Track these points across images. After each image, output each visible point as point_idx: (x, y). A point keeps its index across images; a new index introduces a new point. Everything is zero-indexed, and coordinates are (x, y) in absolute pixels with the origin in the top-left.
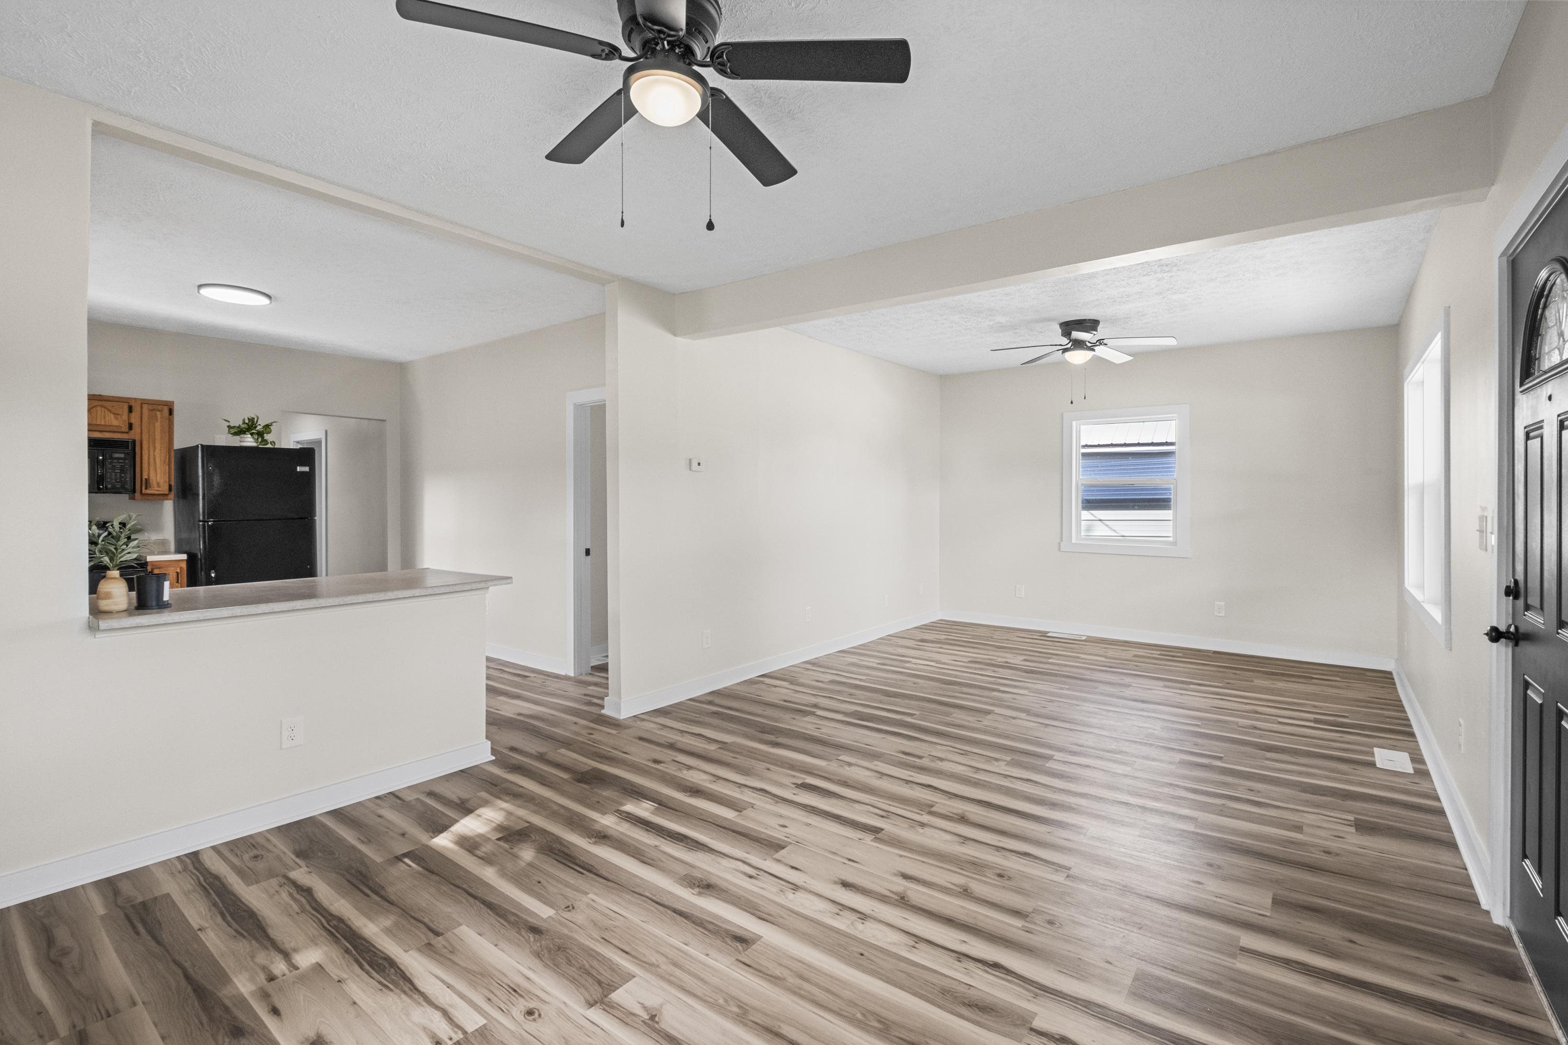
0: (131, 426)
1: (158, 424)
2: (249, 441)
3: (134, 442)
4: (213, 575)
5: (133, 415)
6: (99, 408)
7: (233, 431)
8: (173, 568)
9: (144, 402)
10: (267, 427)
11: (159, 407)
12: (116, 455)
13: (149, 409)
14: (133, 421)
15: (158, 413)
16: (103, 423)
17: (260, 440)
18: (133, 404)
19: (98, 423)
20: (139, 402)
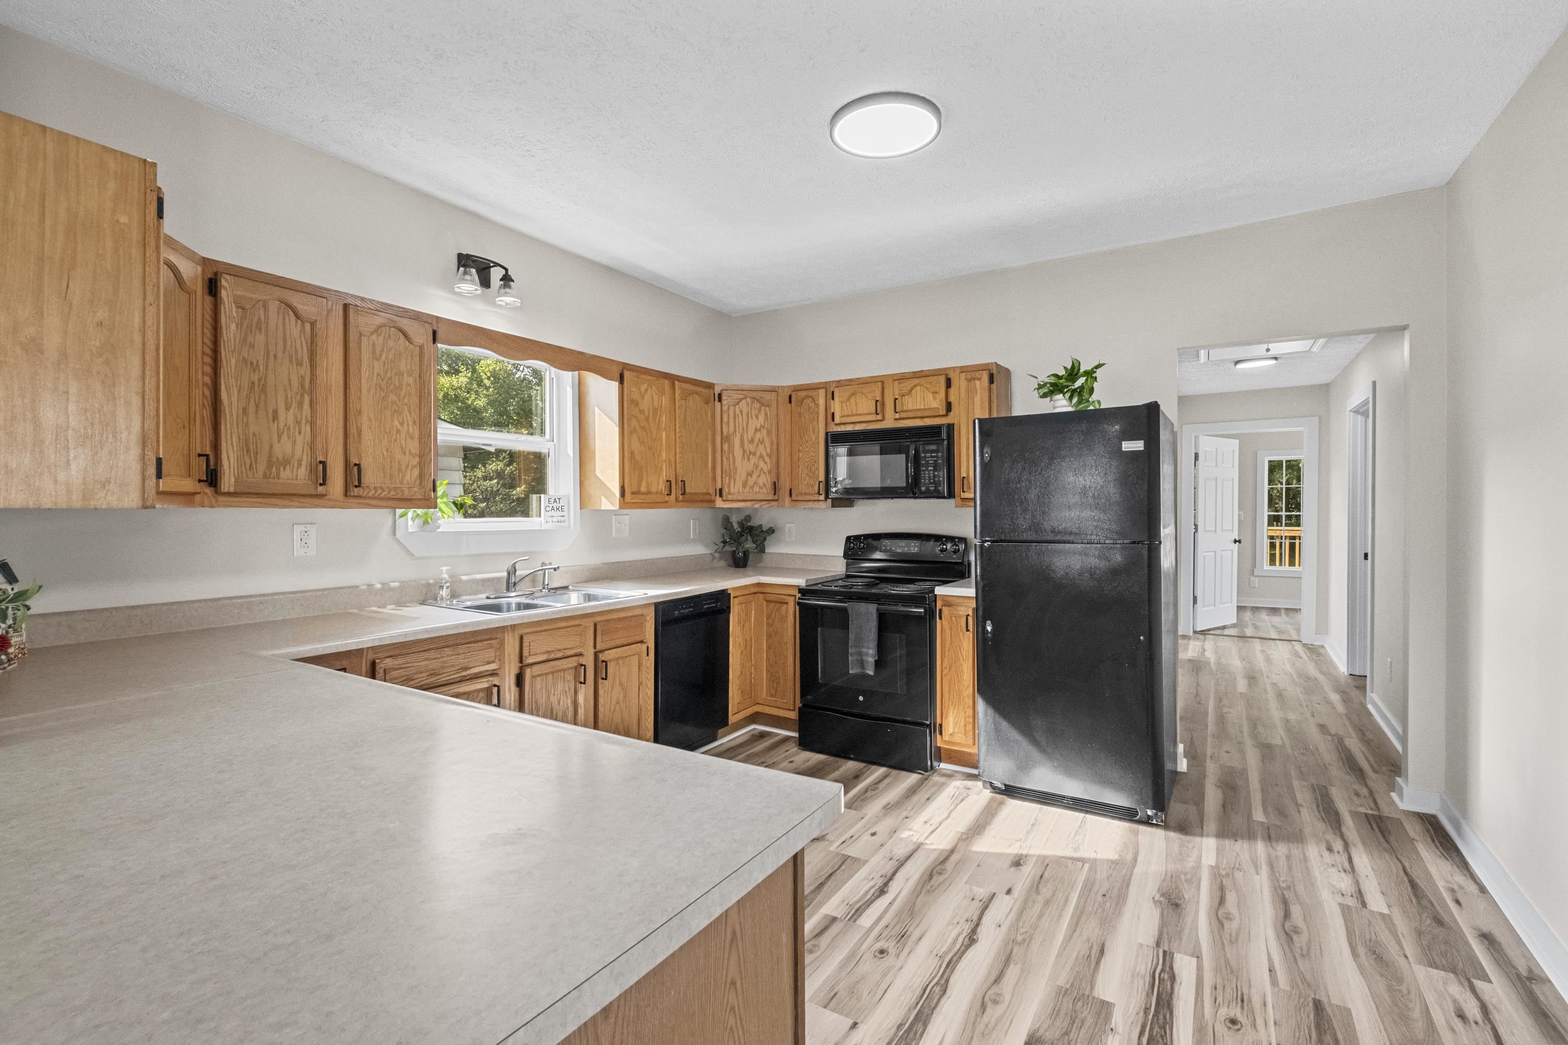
0: (949, 407)
1: (977, 399)
2: (1062, 404)
3: (950, 427)
4: (989, 628)
5: (952, 391)
6: (918, 388)
7: (1042, 391)
8: (963, 608)
9: (963, 370)
10: (1090, 374)
11: (978, 375)
12: (928, 447)
13: (967, 379)
14: (952, 399)
15: (978, 382)
16: (922, 407)
17: (1075, 400)
18: (951, 375)
19: (918, 408)
20: (957, 372)
